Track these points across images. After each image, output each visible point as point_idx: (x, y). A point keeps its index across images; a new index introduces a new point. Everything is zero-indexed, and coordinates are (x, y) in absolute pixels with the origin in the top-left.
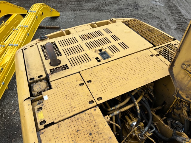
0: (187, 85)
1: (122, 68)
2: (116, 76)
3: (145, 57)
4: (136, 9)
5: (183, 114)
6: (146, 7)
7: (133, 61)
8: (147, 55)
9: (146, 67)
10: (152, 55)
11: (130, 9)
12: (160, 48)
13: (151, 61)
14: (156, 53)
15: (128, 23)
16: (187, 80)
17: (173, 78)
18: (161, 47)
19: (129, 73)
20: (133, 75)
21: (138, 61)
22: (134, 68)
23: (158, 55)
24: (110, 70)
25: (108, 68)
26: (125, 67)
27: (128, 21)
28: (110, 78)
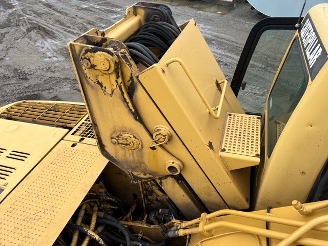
0: (135, 160)
1: (34, 196)
2: (29, 217)
3: (65, 154)
4: (22, 79)
5: (159, 196)
6: (38, 71)
7: (49, 171)
8: (66, 149)
9: (73, 168)
10: (73, 145)
11: (13, 82)
12: (79, 127)
13: (77, 155)
14: (77, 138)
15: (8, 114)
16: (130, 155)
17: (114, 160)
18: (81, 125)
19: (52, 196)
20: (59, 195)
21: (56, 167)
22: (56, 182)
23: (82, 139)
24: (13, 212)
25: (6, 214)
26: (40, 190)
27: (8, 111)
28: (20, 227)
